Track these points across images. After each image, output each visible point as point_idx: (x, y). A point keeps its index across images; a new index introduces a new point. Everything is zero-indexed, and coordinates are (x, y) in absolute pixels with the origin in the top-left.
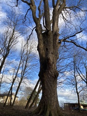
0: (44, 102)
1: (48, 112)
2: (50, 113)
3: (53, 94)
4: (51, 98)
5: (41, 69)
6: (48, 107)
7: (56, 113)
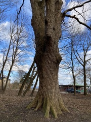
0: (43, 95)
1: (48, 108)
2: (51, 108)
3: (54, 84)
4: (51, 89)
5: (37, 52)
6: (48, 101)
7: (58, 108)
